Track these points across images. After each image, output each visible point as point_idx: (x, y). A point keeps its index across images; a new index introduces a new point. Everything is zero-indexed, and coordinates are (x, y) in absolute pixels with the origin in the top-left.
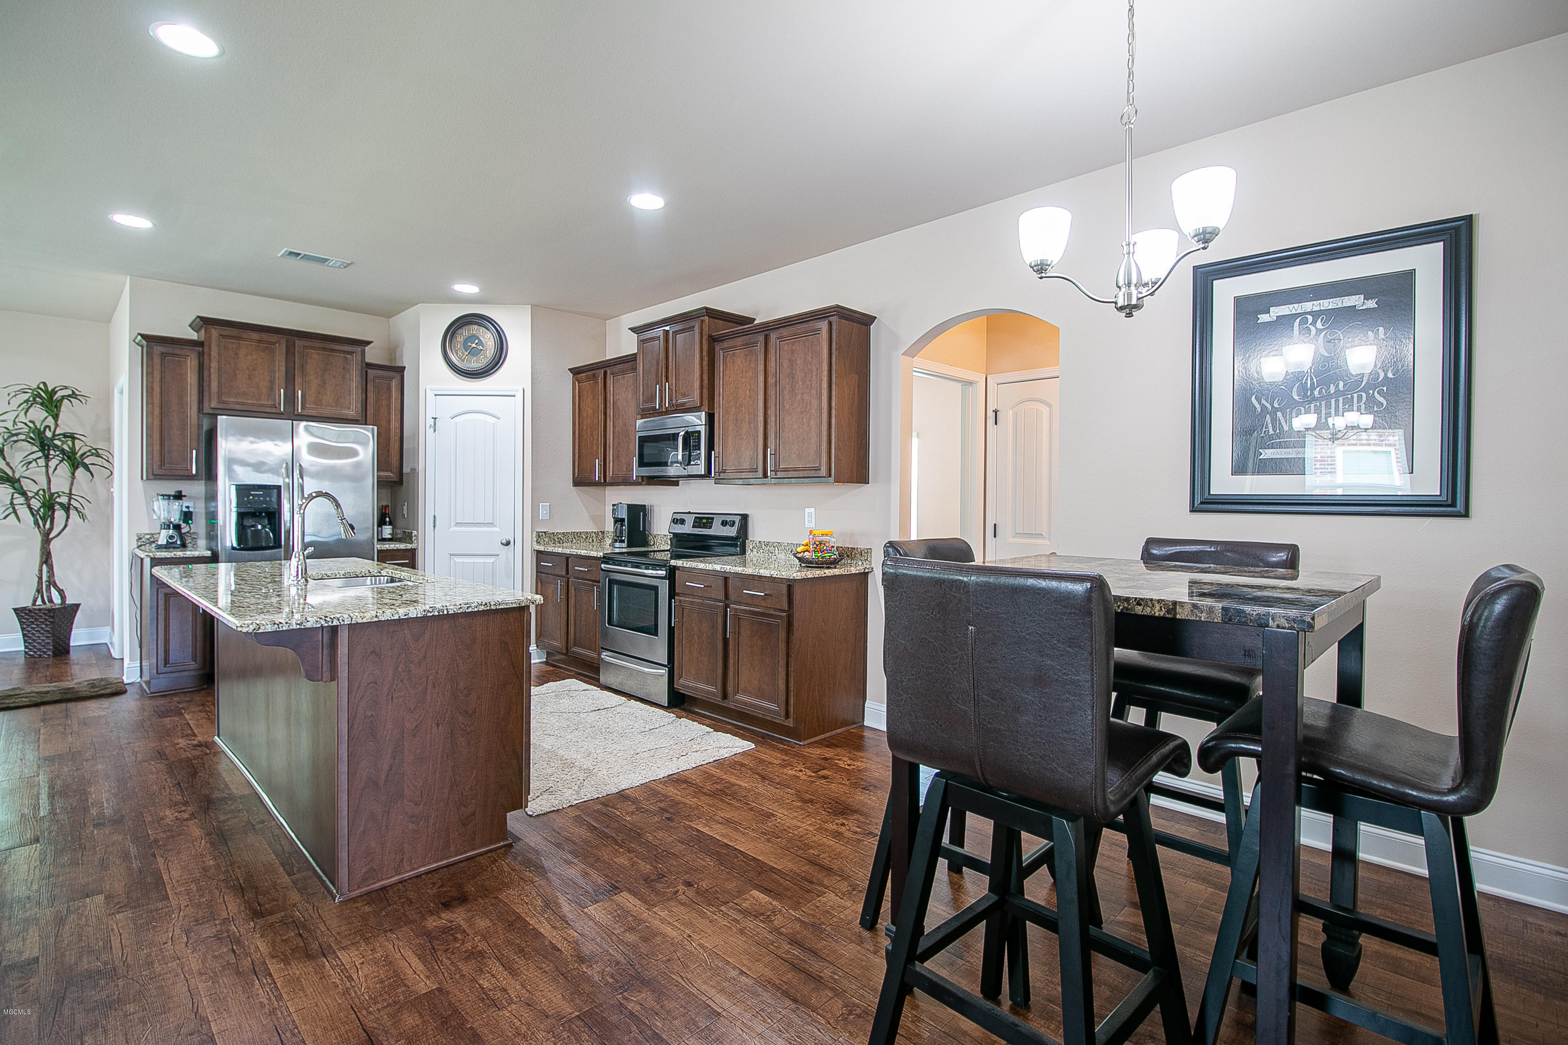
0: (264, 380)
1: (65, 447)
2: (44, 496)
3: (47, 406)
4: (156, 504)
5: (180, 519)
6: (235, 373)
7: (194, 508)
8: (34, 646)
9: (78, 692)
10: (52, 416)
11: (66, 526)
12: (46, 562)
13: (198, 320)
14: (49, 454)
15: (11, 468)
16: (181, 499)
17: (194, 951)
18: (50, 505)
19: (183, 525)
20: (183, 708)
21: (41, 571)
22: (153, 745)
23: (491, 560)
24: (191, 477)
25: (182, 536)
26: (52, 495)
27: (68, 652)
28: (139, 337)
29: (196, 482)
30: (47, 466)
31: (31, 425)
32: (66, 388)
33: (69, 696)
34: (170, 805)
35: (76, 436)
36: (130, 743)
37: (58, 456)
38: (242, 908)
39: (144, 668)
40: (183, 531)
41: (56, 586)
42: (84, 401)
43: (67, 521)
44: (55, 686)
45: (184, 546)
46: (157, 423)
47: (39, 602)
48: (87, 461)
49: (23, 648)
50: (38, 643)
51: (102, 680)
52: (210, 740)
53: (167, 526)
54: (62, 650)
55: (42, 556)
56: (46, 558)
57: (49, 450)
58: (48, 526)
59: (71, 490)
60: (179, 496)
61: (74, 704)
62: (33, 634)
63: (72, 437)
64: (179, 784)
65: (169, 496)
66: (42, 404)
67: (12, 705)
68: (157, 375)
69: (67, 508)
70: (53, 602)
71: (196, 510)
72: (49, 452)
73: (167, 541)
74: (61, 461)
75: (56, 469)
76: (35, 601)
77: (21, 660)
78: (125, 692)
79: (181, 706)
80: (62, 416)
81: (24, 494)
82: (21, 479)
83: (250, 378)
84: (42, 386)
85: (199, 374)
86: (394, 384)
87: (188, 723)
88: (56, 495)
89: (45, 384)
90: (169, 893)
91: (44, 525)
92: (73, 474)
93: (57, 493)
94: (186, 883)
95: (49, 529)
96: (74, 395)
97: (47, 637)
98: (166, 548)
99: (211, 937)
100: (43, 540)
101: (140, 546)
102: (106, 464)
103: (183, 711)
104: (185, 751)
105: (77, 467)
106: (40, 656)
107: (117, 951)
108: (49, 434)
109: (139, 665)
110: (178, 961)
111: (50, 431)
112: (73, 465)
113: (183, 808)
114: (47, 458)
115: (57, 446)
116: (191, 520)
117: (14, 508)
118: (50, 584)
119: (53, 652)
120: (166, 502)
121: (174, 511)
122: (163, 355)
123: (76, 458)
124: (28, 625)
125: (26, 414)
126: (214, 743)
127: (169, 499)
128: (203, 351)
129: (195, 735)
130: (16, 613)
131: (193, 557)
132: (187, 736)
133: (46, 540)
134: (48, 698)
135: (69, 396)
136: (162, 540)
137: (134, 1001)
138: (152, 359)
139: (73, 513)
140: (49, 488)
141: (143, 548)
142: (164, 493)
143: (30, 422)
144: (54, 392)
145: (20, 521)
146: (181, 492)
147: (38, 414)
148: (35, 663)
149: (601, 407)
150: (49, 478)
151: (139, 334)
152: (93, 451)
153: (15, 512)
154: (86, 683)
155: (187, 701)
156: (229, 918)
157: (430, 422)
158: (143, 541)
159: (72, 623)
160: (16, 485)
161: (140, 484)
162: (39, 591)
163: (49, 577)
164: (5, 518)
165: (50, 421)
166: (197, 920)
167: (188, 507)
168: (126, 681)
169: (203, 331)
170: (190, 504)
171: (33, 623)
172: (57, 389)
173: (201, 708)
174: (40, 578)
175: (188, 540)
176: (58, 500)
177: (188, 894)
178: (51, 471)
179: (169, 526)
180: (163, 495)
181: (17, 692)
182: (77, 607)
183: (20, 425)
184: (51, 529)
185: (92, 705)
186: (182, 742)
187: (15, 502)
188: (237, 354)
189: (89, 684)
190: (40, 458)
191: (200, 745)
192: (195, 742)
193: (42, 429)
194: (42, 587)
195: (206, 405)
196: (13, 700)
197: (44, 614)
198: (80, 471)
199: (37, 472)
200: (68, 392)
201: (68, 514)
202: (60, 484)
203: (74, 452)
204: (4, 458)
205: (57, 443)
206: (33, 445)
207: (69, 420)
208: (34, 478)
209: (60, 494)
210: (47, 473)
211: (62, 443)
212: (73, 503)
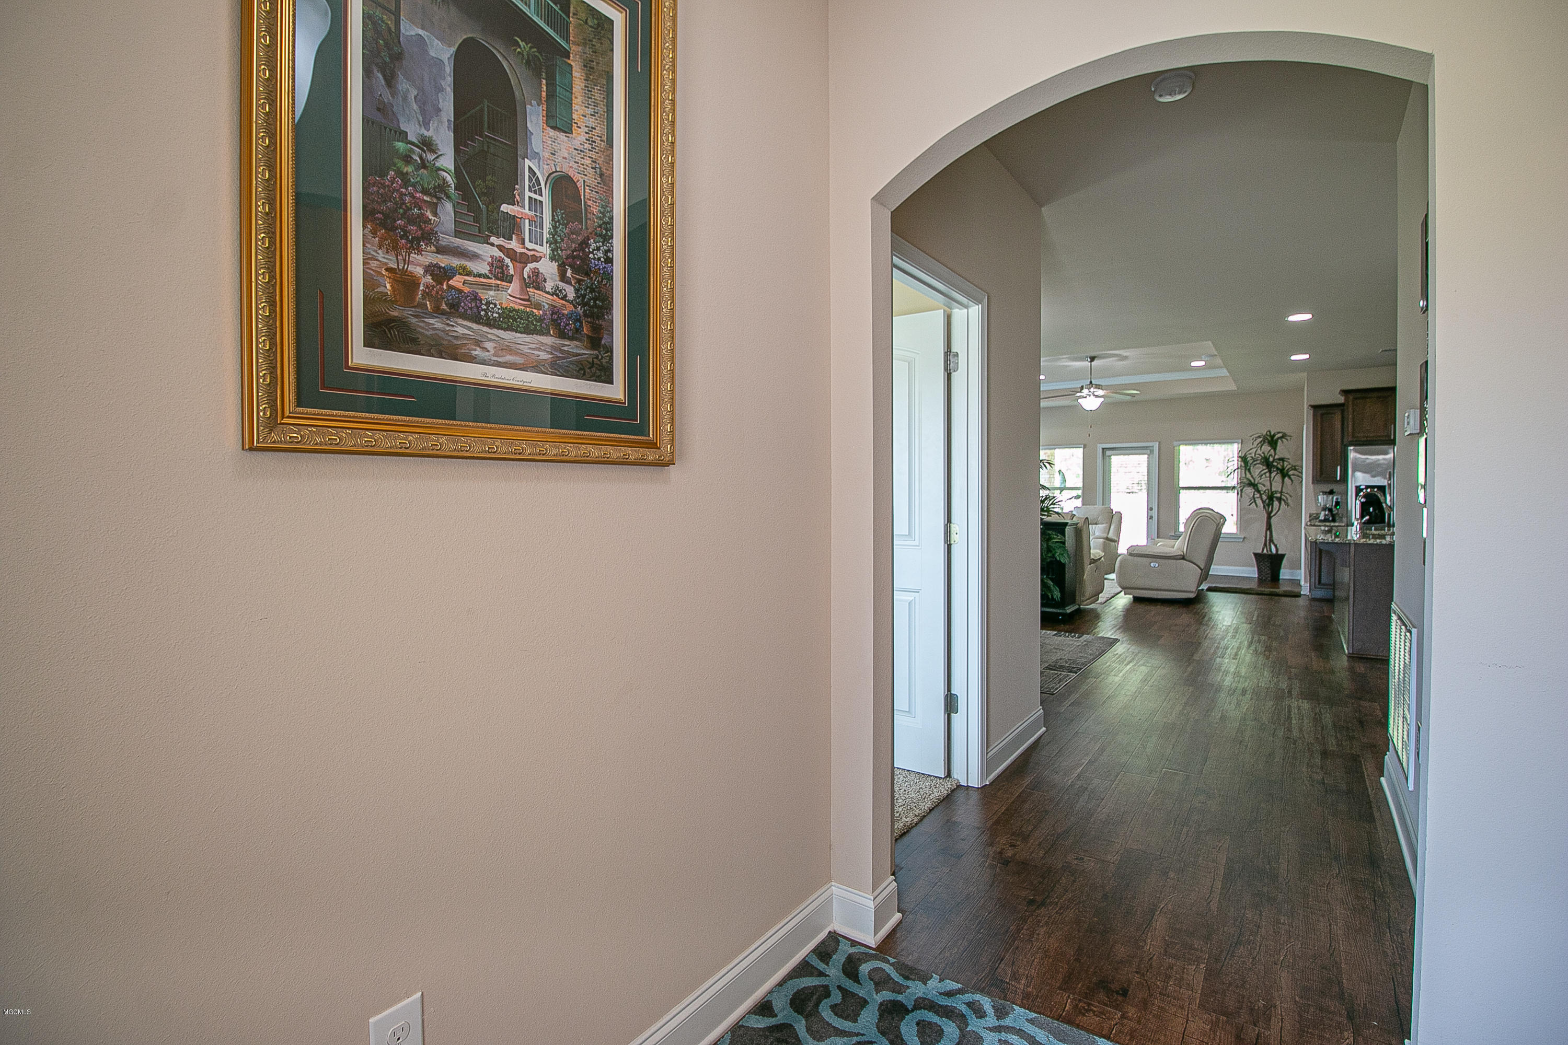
0: (1381, 421)
1: (1279, 466)
2: (1268, 493)
3: (1270, 444)
4: (1319, 497)
5: (1331, 505)
6: (1362, 419)
7: (1340, 499)
8: (1262, 574)
10: (1273, 449)
11: (1279, 509)
12: (1269, 529)
13: (1342, 391)
14: (1271, 470)
15: (1254, 478)
16: (1331, 494)
18: (1271, 498)
19: (1335, 510)
21: (1266, 534)
24: (1337, 482)
25: (1333, 516)
26: (1272, 492)
27: (1279, 578)
28: (1311, 407)
29: (1338, 484)
30: (1270, 477)
31: (1263, 455)
32: (1279, 433)
35: (1284, 459)
37: (1275, 471)
39: (1310, 589)
40: (1334, 513)
41: (1274, 543)
42: (1289, 438)
43: (1280, 507)
44: (1267, 590)
45: (1334, 521)
46: (1319, 452)
47: (1265, 551)
48: (1290, 473)
50: (1264, 572)
51: (1290, 591)
53: (1324, 509)
54: (1275, 578)
55: (1267, 526)
56: (1269, 527)
57: (1271, 468)
58: (1270, 509)
59: (1282, 489)
60: (1331, 492)
61: (1275, 596)
62: (1262, 568)
63: (1282, 460)
65: (1326, 492)
66: (1268, 443)
67: (1247, 593)
68: (1319, 426)
69: (1280, 500)
70: (1272, 552)
73: (1325, 518)
74: (1276, 474)
75: (1274, 479)
76: (1263, 550)
77: (1256, 576)
78: (1300, 597)
79: (1323, 606)
80: (1278, 448)
81: (1259, 492)
82: (1259, 485)
83: (1372, 421)
84: (1268, 433)
85: (1342, 423)
89: (1270, 431)
91: (1268, 509)
92: (1283, 481)
96: (1284, 436)
97: (1268, 570)
98: (1323, 521)
100: (1267, 518)
101: (1311, 520)
102: (1300, 474)
106: (1265, 577)
108: (1271, 459)
109: (1308, 587)
111: (1272, 457)
112: (1283, 476)
114: (1270, 472)
115: (1274, 466)
116: (1339, 506)
118: (1270, 542)
119: (1271, 578)
120: (1325, 496)
121: (1329, 501)
122: (1323, 413)
123: (1284, 472)
124: (1260, 563)
125: (1261, 449)
127: (1327, 494)
128: (1345, 409)
130: (1255, 556)
133: (1269, 518)
135: (1281, 437)
136: (1322, 517)
138: (1317, 416)
139: (1283, 502)
140: (1271, 489)
141: (1313, 521)
144: (1273, 436)
145: (1257, 506)
146: (1332, 490)
147: (1266, 448)
148: (1262, 578)
150: (1271, 484)
151: (1310, 405)
152: (1293, 467)
153: (1255, 501)
154: (1281, 591)
158: (1312, 517)
159: (1281, 565)
160: (1255, 488)
161: (1312, 486)
162: (1265, 545)
163: (1270, 538)
165: (1272, 452)
167: (1337, 499)
168: (1302, 593)
169: (1345, 397)
170: (1338, 497)
171: (1262, 561)
172: (1275, 434)
174: (1266, 537)
175: (1337, 518)
176: (1275, 495)
178: (1272, 479)
179: (1326, 509)
180: (1323, 492)
181: (1252, 589)
182: (1283, 556)
183: (1258, 456)
184: (1272, 511)
185: (1285, 599)
187: (1255, 496)
188: (1363, 407)
189: (1283, 591)
190: (1266, 473)
193: (1268, 457)
194: (1266, 543)
195: (1343, 442)
197: (1267, 557)
198: (1286, 478)
199: (1265, 480)
200: (1280, 435)
201: (1280, 503)
202: (1276, 486)
203: (1283, 469)
204: (1250, 473)
205: (1275, 464)
206: (1263, 465)
207: (1282, 450)
208: (1264, 484)
209: (1276, 492)
210: (1270, 480)
211: (1278, 463)
212: (1283, 497)
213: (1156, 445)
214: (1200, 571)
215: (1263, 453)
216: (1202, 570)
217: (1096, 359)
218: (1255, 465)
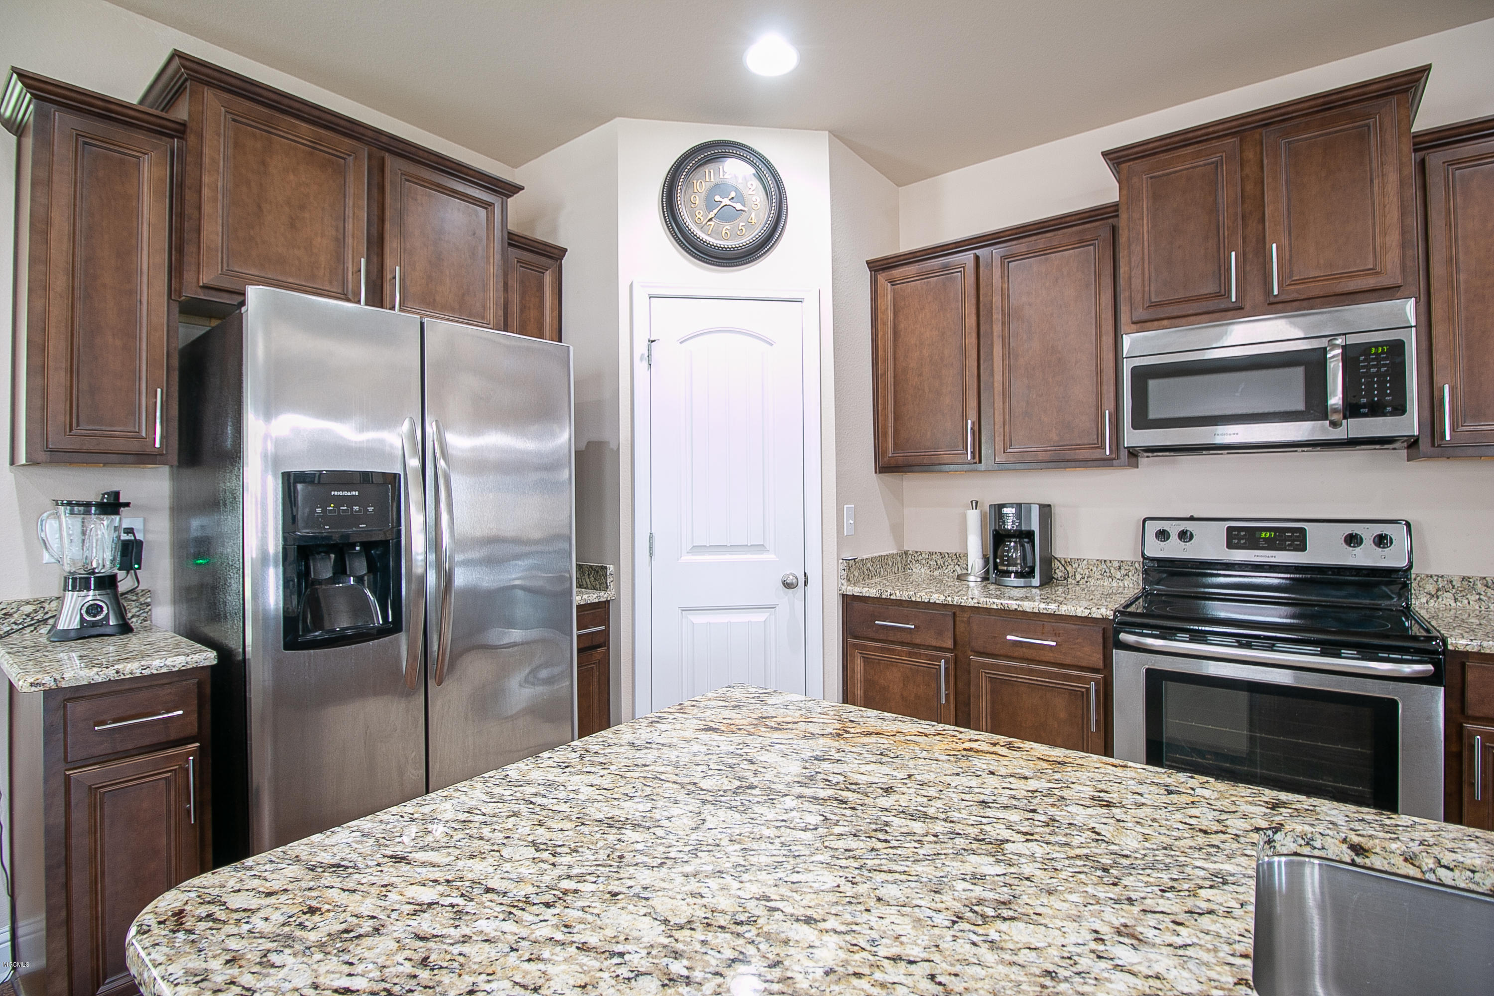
0: (323, 235)
4: (50, 525)
5: (113, 561)
6: (260, 207)
7: (145, 531)
13: (176, 64)
16: (116, 512)
19: (121, 574)
23: (759, 617)
24: (146, 458)
25: (118, 602)
29: (163, 470)
39: (21, 940)
40: (121, 588)
60: (111, 504)
65: (88, 505)
68: (62, 190)
71: (150, 537)
73: (82, 621)
83: (292, 226)
86: (548, 278)
98: (81, 638)
101: (9, 631)
109: (8, 936)
116: (140, 564)
120: (76, 522)
121: (97, 542)
122: (77, 139)
127: (87, 512)
131: (170, 674)
136: (69, 619)
138: (49, 147)
141: (16, 636)
142: (74, 498)
146: (117, 494)
149: (971, 321)
157: (641, 348)
158: (15, 620)
161: (6, 477)
167: (131, 531)
170: (138, 523)
175: (132, 610)
179: (85, 581)
180: (69, 503)
188: (264, 163)
195: (189, 276)
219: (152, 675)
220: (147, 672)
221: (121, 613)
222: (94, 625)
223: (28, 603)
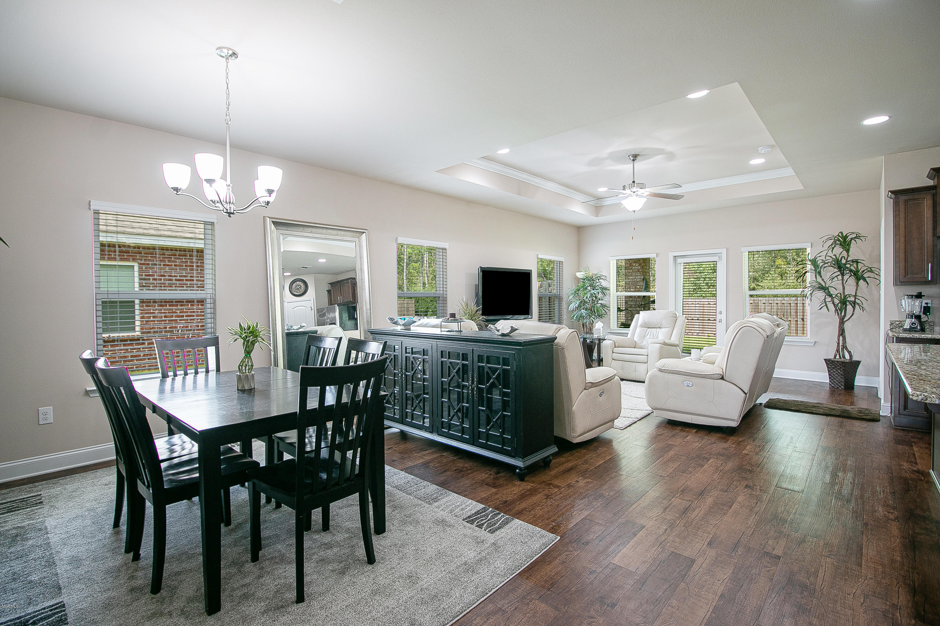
1: (852, 268)
2: (841, 297)
3: (842, 246)
4: (903, 301)
5: (920, 312)
7: (932, 303)
8: (834, 381)
9: (851, 413)
10: (846, 250)
11: (853, 314)
12: (842, 334)
13: (932, 171)
14: (844, 273)
15: (824, 282)
16: (921, 298)
17: (865, 612)
18: (844, 302)
19: (923, 316)
20: (914, 442)
21: (839, 340)
22: (885, 460)
24: (926, 283)
25: (922, 324)
26: (845, 296)
27: (853, 388)
28: (890, 193)
29: (933, 286)
30: (843, 280)
31: (834, 257)
32: (853, 233)
33: (845, 414)
34: (884, 505)
35: (859, 261)
36: (871, 454)
37: (848, 273)
38: (910, 605)
40: (922, 320)
41: (847, 349)
42: (863, 240)
43: (854, 311)
44: (839, 407)
45: (923, 330)
46: (902, 247)
47: (838, 357)
48: (865, 276)
49: (829, 382)
50: (836, 380)
51: (867, 409)
52: (927, 471)
53: (911, 316)
54: (849, 386)
55: (839, 331)
56: (842, 332)
57: (843, 270)
58: (843, 314)
59: (856, 293)
60: (919, 296)
61: (847, 420)
62: (834, 375)
63: (857, 262)
64: (894, 493)
65: (912, 296)
66: (840, 244)
67: (814, 412)
68: (902, 216)
69: (854, 304)
70: (845, 358)
71: (933, 305)
72: (844, 272)
73: (910, 326)
74: (850, 276)
75: (847, 281)
76: (835, 356)
77: (827, 388)
78: (879, 421)
79: (912, 440)
80: (851, 250)
81: (830, 296)
82: (829, 288)
84: (840, 235)
85: (934, 210)
87: (914, 454)
88: (848, 296)
89: (841, 233)
90: (863, 563)
91: (841, 314)
92: (857, 283)
93: (848, 295)
94: (877, 563)
95: (844, 316)
96: (858, 237)
97: (841, 378)
98: (909, 331)
99: (879, 611)
100: (840, 322)
101: (892, 328)
102: (876, 277)
103: (914, 444)
104: (906, 472)
105: (860, 279)
106: (837, 388)
107: (820, 580)
108: (844, 261)
109: (890, 406)
110: (852, 612)
111: (845, 259)
112: (857, 279)
113: (892, 511)
114: (843, 275)
115: (847, 268)
116: (929, 313)
117: (826, 304)
118: (844, 348)
119: (844, 387)
120: (910, 300)
121: (916, 306)
122: (906, 201)
123: (858, 274)
124: (831, 369)
125: (832, 251)
126: (929, 474)
127: (913, 298)
128: (936, 192)
129: (916, 463)
130: (826, 362)
131: (927, 339)
132: (911, 462)
133: (842, 322)
134: (833, 413)
135: (855, 238)
136: (907, 326)
137: (818, 617)
138: (899, 205)
139: (857, 306)
140: (844, 293)
141: (894, 330)
142: (909, 294)
143: (834, 255)
144: (846, 237)
145: (828, 311)
146: (921, 293)
147: (838, 250)
148: (834, 391)
150: (844, 287)
151: (889, 191)
152: (869, 269)
153: (826, 305)
154: (857, 409)
155: (918, 438)
156: (897, 606)
158: (894, 326)
159: (856, 372)
160: (826, 291)
161: (892, 289)
162: (838, 351)
163: (843, 343)
164: (820, 309)
165: (845, 254)
166: (874, 593)
167: (927, 303)
168: (881, 414)
169: (936, 180)
170: (929, 301)
171: (834, 368)
172: (848, 235)
173: (927, 446)
174: (838, 344)
175: (927, 327)
176: (849, 299)
177: (875, 571)
178: (844, 283)
179: (912, 316)
180: (907, 295)
181: (819, 405)
182: (858, 363)
183: (828, 258)
184: (845, 316)
185: (857, 423)
186: (906, 465)
187: (827, 300)
189: (858, 410)
190: (838, 275)
191: (918, 472)
192: (915, 469)
193: (840, 259)
194: (839, 349)
196: (816, 409)
197: (840, 364)
198: (861, 281)
199: (837, 283)
200: (854, 236)
201: (854, 308)
202: (850, 289)
203: (858, 271)
204: (821, 277)
205: (848, 266)
206: (835, 268)
207: (855, 252)
208: (836, 287)
209: (850, 296)
210: (843, 283)
211: (851, 265)
212: (857, 301)
213: (724, 251)
214: (744, 395)
215: (835, 255)
216: (746, 394)
217: (639, 158)
218: (825, 267)
219: (922, 338)
220: (920, 337)
221: (921, 326)
222: (913, 328)
223: (897, 321)
